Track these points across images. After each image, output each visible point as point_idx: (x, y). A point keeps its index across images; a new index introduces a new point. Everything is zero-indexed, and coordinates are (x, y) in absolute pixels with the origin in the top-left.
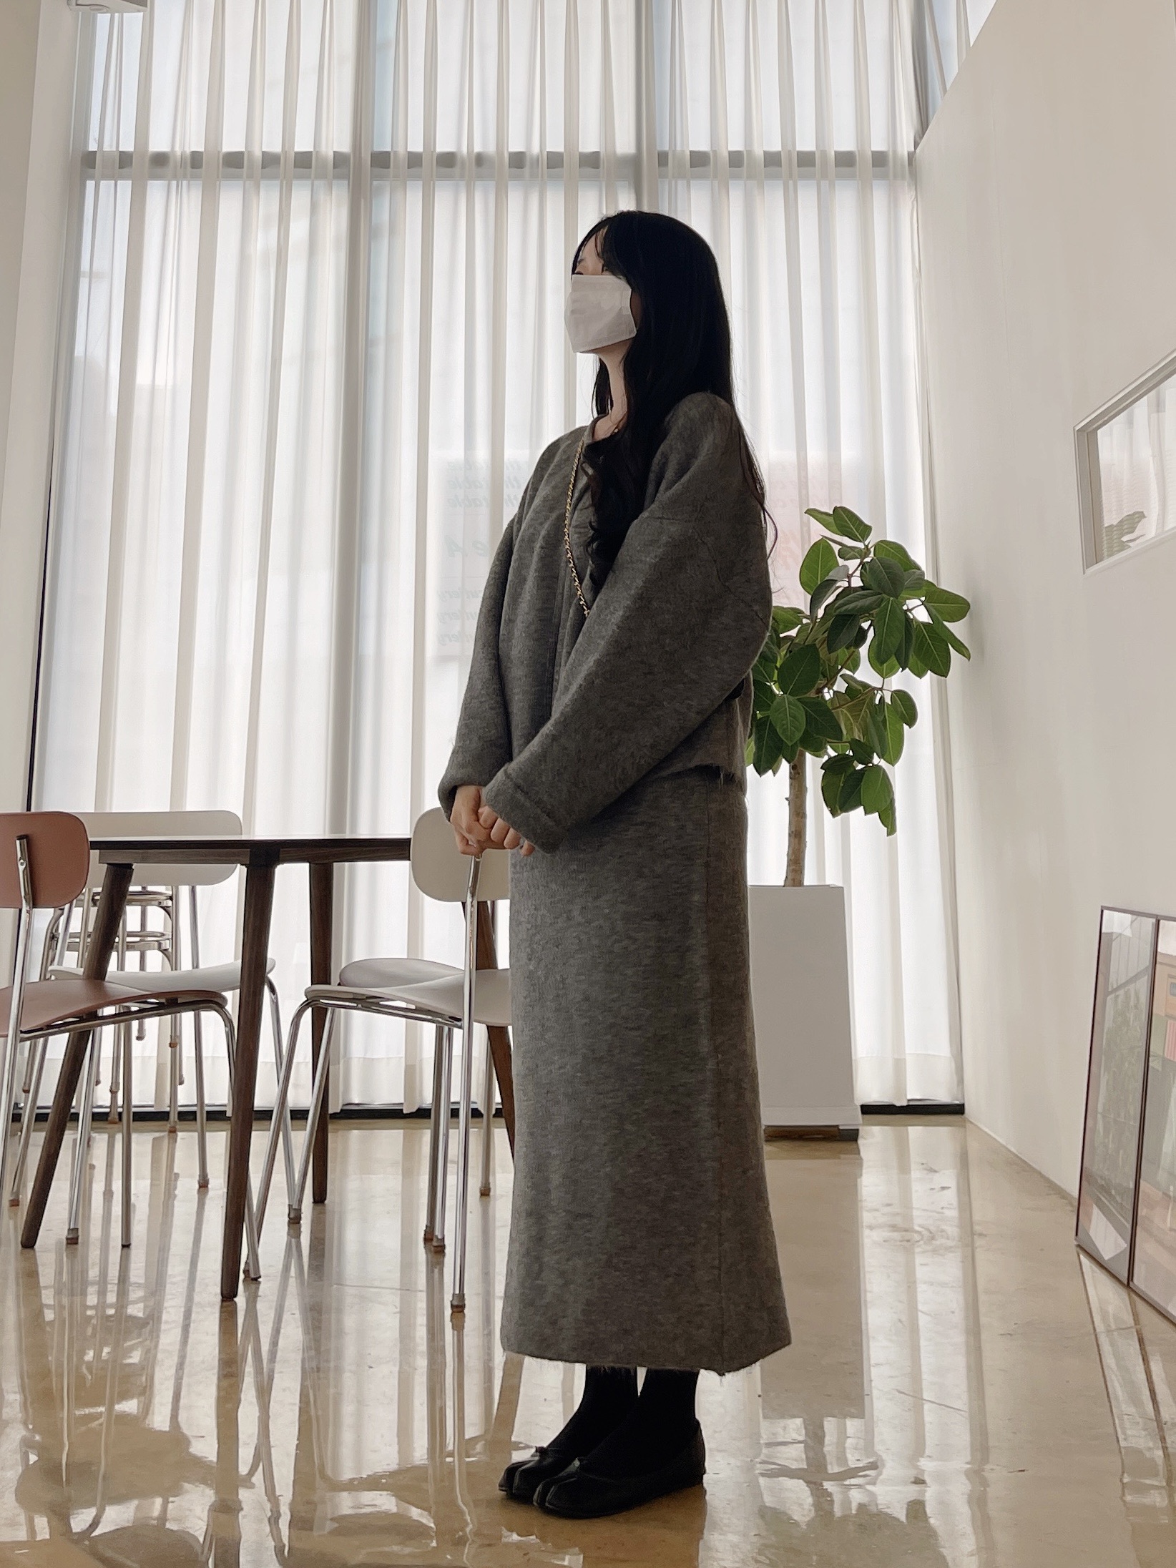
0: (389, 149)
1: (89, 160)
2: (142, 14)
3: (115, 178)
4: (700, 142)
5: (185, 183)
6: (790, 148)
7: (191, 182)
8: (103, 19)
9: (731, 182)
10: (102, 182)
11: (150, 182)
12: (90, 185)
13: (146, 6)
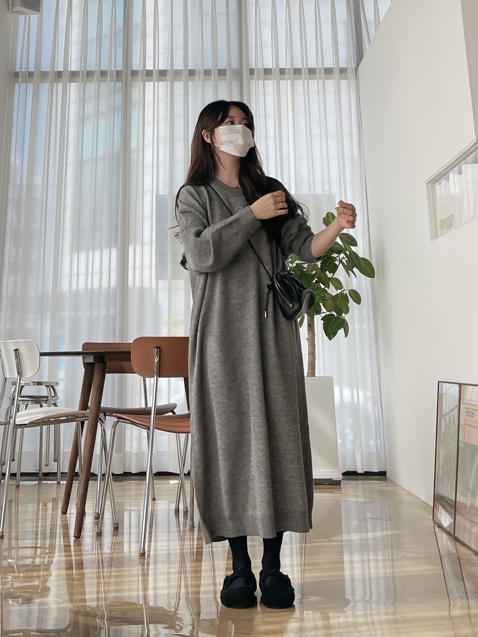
0: (138, 69)
1: (16, 75)
2: (37, 15)
3: (26, 82)
4: (269, 65)
5: (56, 84)
6: (305, 67)
7: (59, 84)
8: (22, 17)
9: (281, 81)
10: (21, 84)
11: (41, 84)
12: (17, 85)
13: (39, 12)
